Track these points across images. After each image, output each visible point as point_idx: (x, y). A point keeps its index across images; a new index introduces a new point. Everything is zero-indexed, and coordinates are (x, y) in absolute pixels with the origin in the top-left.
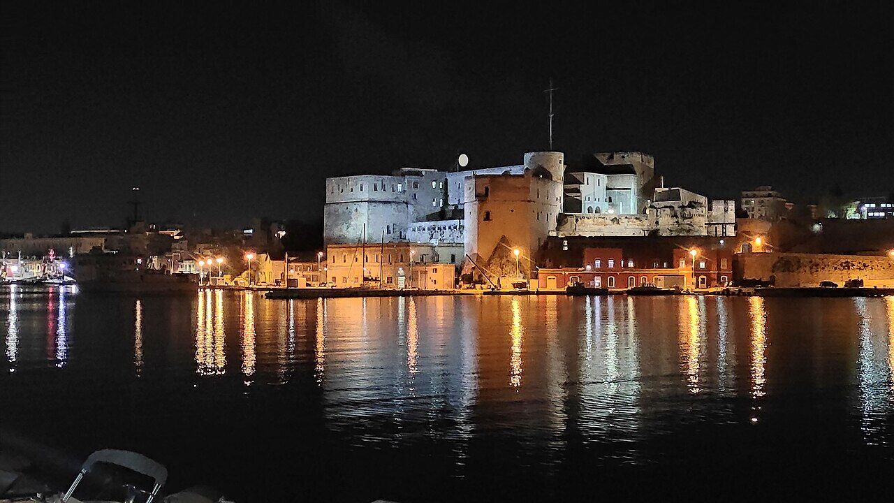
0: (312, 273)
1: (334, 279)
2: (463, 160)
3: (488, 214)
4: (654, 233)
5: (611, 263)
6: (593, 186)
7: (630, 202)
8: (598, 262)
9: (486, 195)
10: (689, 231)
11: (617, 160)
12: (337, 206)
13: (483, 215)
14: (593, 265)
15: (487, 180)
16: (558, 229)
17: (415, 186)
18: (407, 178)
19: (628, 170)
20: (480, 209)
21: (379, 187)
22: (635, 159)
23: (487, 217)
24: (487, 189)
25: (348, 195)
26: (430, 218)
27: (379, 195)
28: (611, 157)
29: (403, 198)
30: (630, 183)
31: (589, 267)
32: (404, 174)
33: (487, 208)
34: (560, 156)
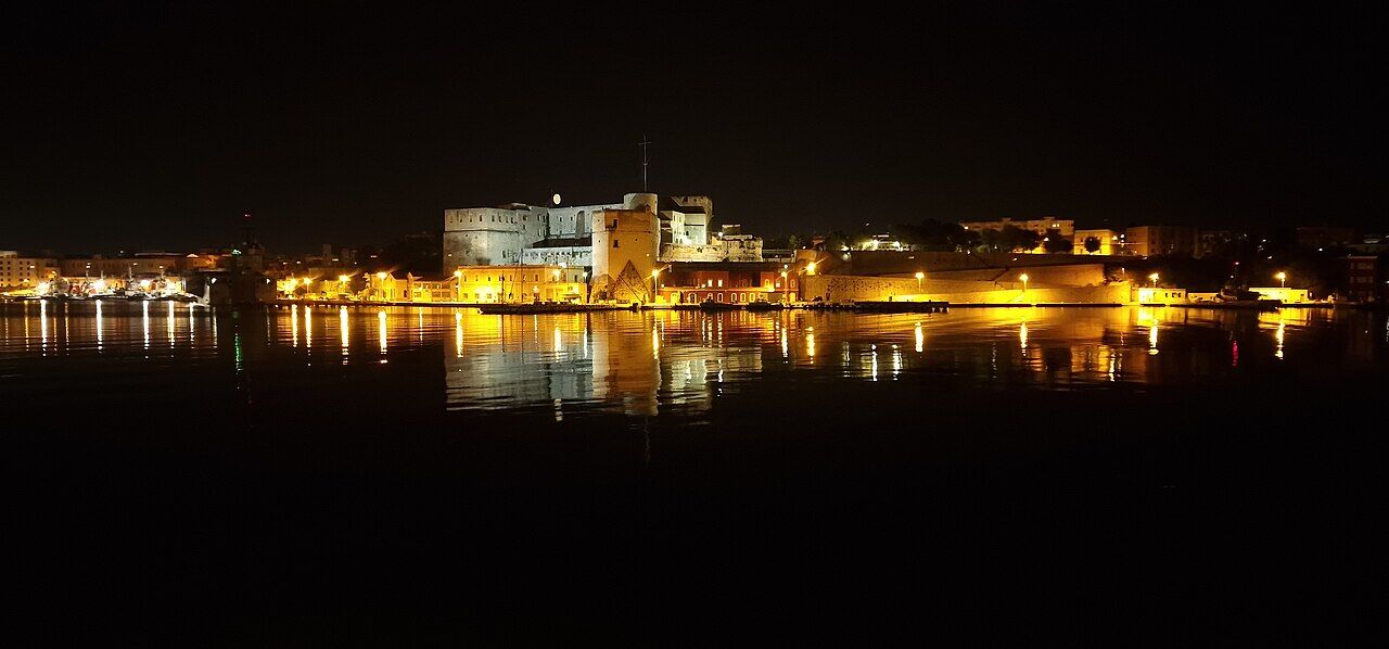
0: (441, 291)
1: (466, 295)
2: (557, 199)
3: (616, 242)
4: (726, 260)
5: (720, 283)
6: (678, 221)
7: (702, 234)
8: (710, 283)
9: (615, 225)
10: (753, 258)
11: (691, 202)
12: (457, 234)
13: (613, 243)
14: (707, 284)
15: (615, 214)
16: (661, 256)
17: (524, 219)
18: (518, 212)
19: (699, 210)
20: (610, 237)
21: (496, 218)
22: (705, 202)
23: (616, 245)
24: (615, 221)
25: (466, 225)
26: (536, 245)
27: (495, 226)
28: (686, 200)
29: (514, 228)
30: (702, 220)
31: (704, 286)
32: (514, 209)
33: (615, 237)
34: (655, 197)
